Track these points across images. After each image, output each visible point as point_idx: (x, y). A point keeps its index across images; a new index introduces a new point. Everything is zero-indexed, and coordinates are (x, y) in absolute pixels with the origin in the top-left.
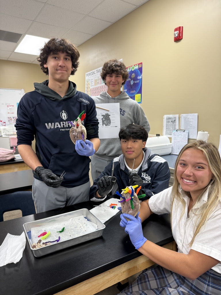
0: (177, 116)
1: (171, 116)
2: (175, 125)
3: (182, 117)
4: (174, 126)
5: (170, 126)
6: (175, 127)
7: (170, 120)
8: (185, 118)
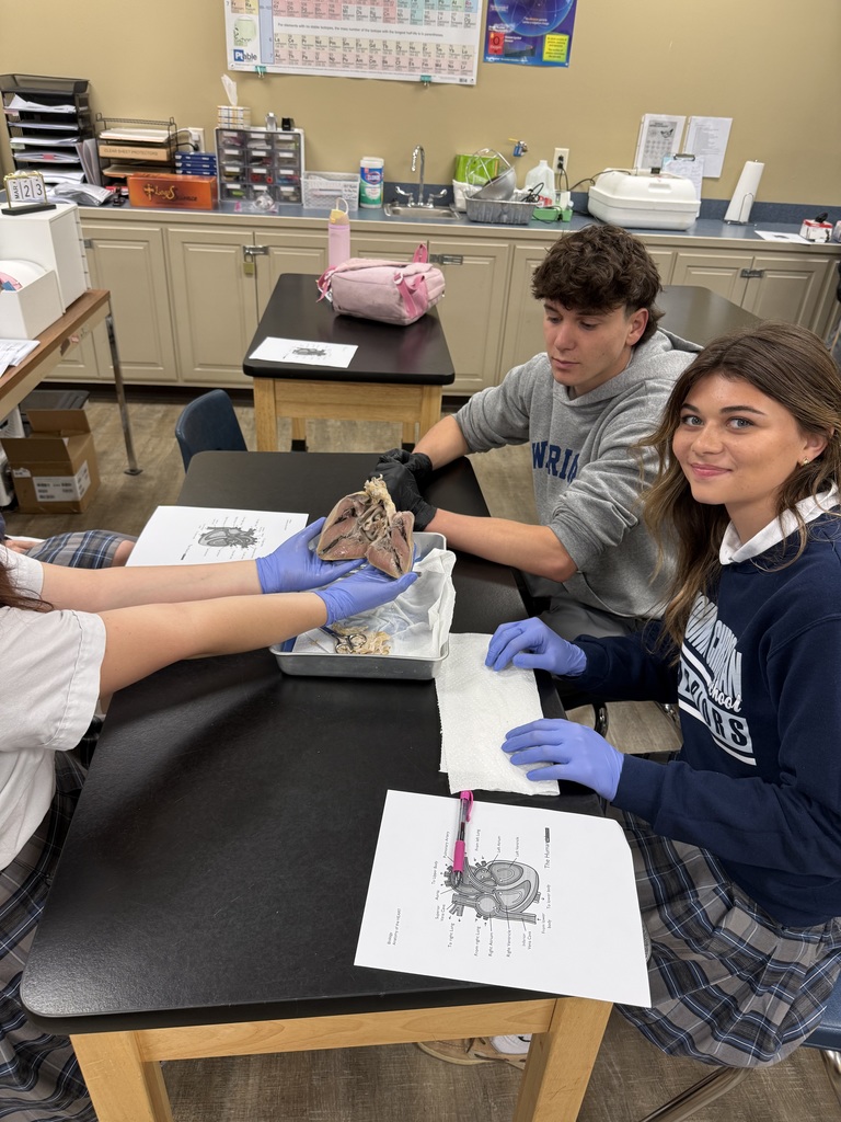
0: (681, 119)
1: (663, 118)
2: (670, 143)
3: (693, 125)
4: (667, 145)
5: (656, 145)
6: (669, 148)
7: (660, 129)
8: (700, 128)
